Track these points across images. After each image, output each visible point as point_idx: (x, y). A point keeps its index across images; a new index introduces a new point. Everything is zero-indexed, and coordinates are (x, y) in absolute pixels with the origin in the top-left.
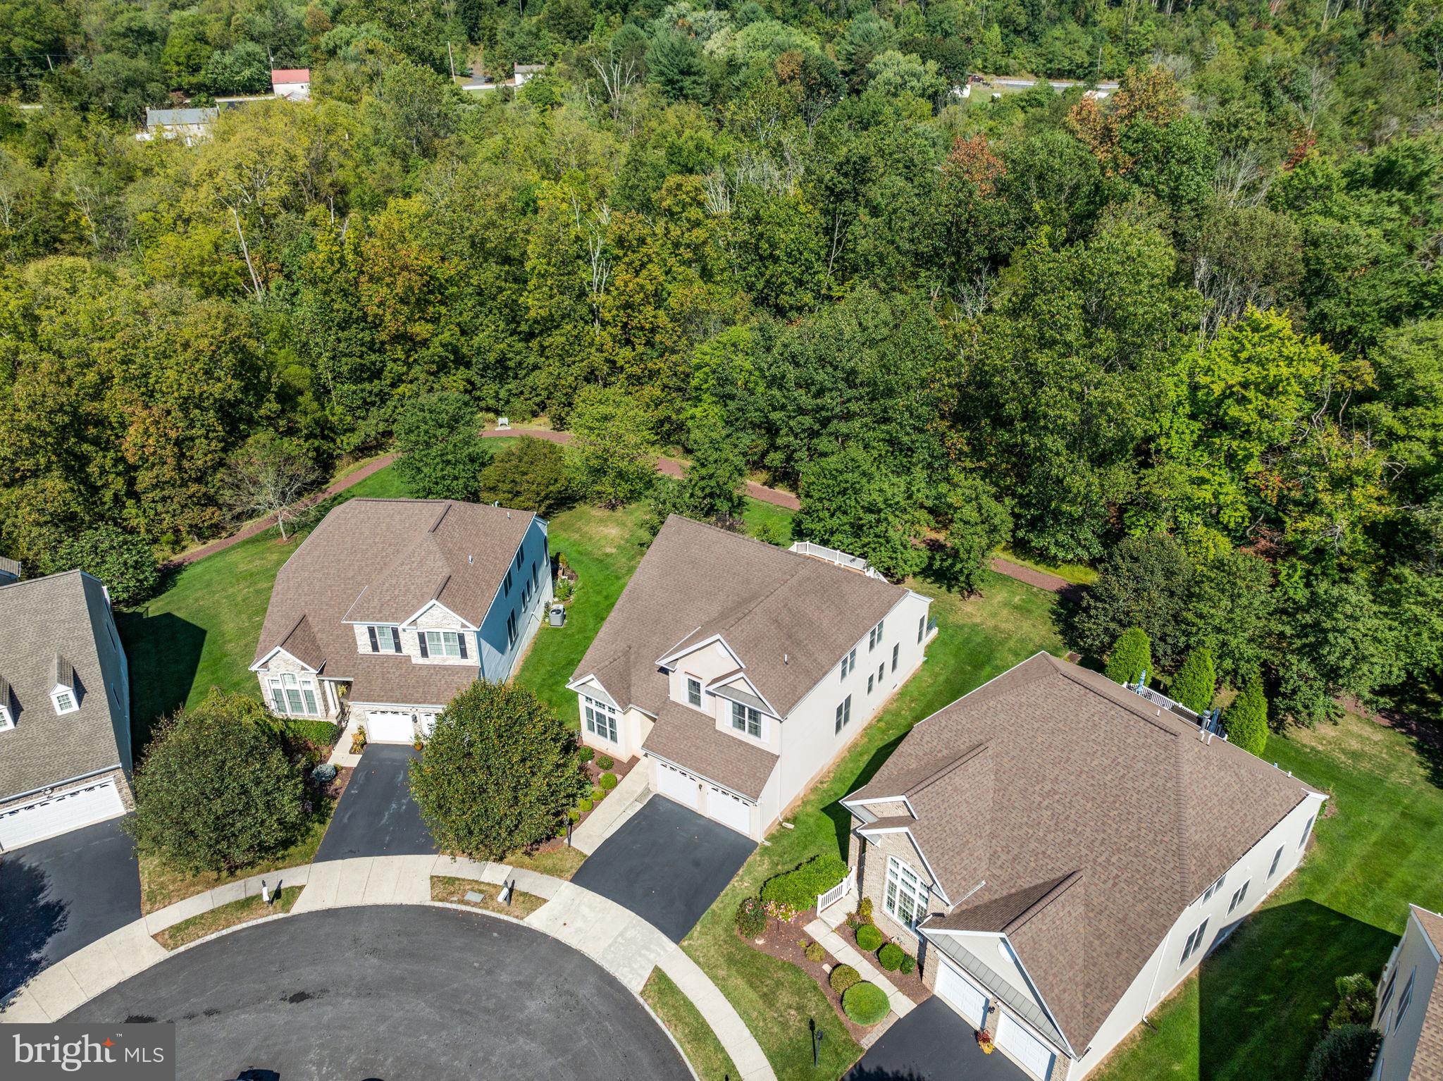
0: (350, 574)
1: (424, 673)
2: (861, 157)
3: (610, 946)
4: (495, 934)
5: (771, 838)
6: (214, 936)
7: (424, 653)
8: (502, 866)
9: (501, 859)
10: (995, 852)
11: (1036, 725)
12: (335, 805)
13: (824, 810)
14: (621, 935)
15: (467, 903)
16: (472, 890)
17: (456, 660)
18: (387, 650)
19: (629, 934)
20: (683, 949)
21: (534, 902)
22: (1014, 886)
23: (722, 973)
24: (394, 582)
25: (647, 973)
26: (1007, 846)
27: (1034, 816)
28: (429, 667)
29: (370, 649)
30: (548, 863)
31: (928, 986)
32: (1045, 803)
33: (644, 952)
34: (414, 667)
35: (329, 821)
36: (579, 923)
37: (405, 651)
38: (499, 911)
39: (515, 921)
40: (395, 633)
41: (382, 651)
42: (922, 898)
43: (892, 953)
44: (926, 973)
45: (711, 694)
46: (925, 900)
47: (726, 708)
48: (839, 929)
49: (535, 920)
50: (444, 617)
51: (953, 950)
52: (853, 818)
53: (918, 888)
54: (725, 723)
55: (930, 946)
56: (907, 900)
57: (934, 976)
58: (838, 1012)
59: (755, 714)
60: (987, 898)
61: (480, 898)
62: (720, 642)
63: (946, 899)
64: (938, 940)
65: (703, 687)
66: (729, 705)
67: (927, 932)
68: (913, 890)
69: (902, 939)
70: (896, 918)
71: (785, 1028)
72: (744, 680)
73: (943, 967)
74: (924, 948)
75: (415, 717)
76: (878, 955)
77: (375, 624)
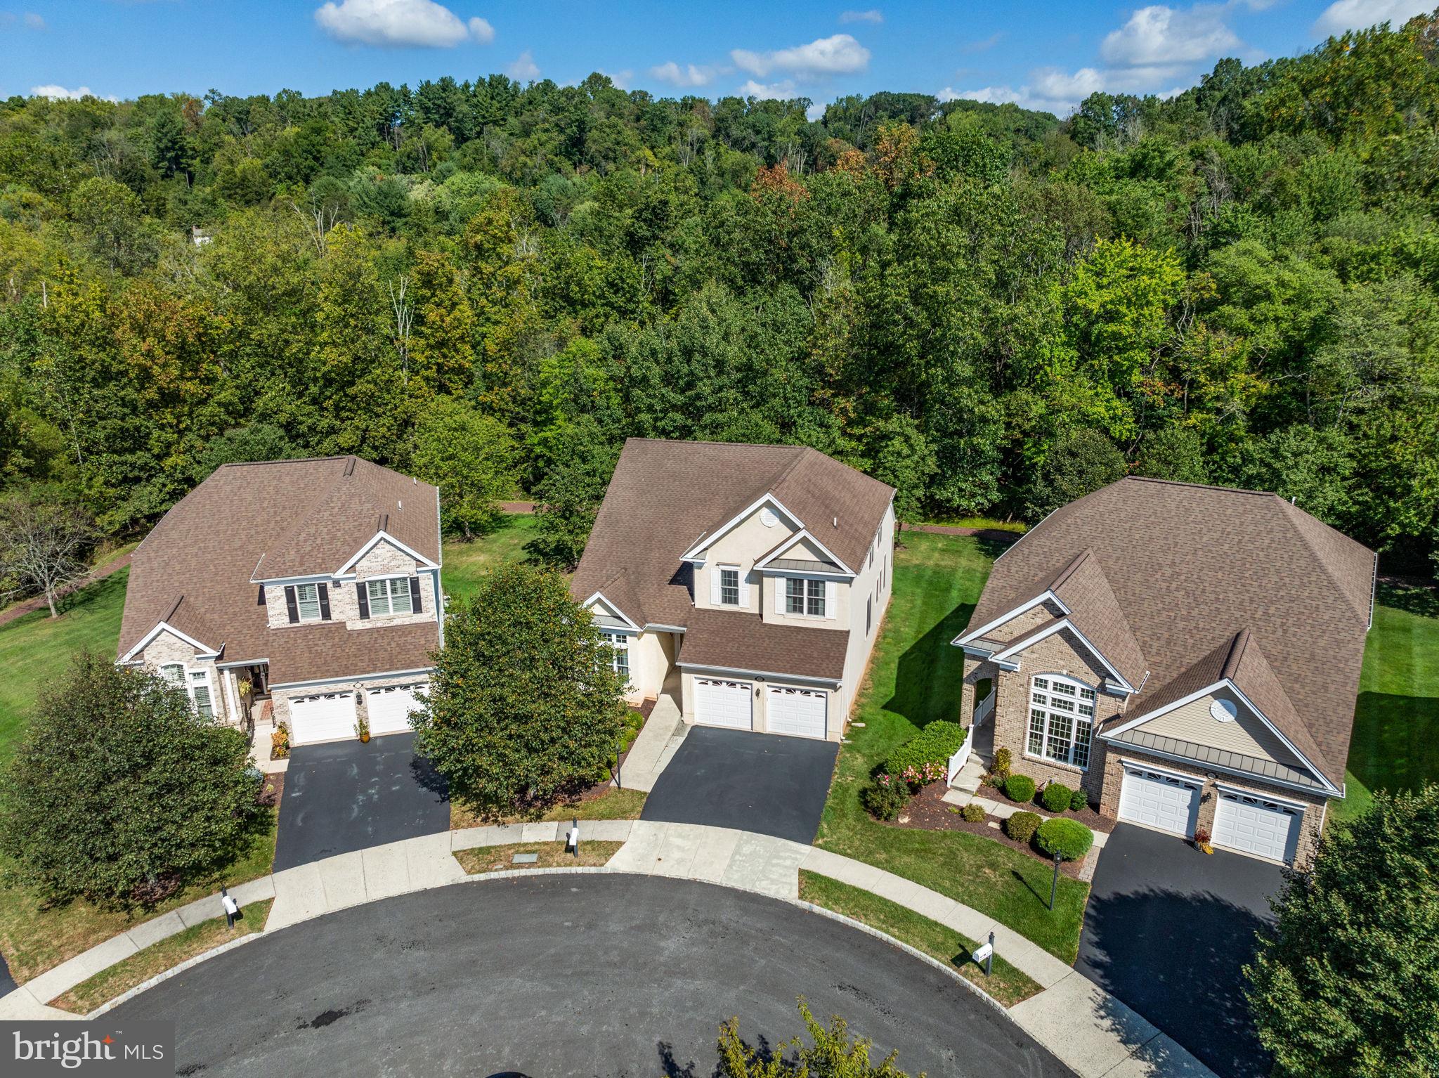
0: (237, 544)
1: (366, 639)
2: (660, 202)
3: (730, 866)
4: (574, 890)
5: (848, 736)
7: (364, 614)
8: (543, 825)
9: (539, 817)
10: (1145, 643)
11: (1127, 526)
12: (275, 811)
13: (885, 707)
14: (737, 852)
15: (520, 866)
16: (517, 852)
17: (406, 617)
18: (310, 618)
19: (746, 849)
20: (820, 847)
21: (610, 848)
22: (1182, 665)
23: (883, 856)
24: (313, 531)
25: (795, 879)
26: (1155, 634)
27: (1167, 600)
28: (370, 631)
29: (287, 619)
30: (602, 808)
31: (1108, 815)
32: (1174, 585)
33: (774, 861)
34: (350, 634)
35: (275, 831)
36: (677, 855)
37: (336, 616)
38: (566, 865)
39: (593, 870)
40: (323, 591)
41: (303, 621)
42: (1083, 709)
43: (1057, 789)
44: (1104, 799)
45: (756, 577)
46: (1090, 711)
47: (777, 589)
48: (980, 792)
49: (619, 863)
50: (393, 558)
51: (1149, 742)
52: (967, 662)
53: (1077, 700)
54: (777, 611)
55: (1111, 757)
56: (1061, 725)
57: (1116, 797)
58: (1035, 858)
59: (817, 585)
60: (1158, 685)
61: (533, 858)
62: (768, 504)
63: (1126, 688)
64: (1127, 738)
65: (743, 576)
66: (781, 584)
67: (1110, 734)
68: (1069, 706)
69: (1055, 780)
70: (1044, 758)
71: (990, 886)
72: (805, 541)
73: (1128, 781)
74: (1103, 763)
75: (359, 697)
76: (1040, 800)
77: (295, 580)
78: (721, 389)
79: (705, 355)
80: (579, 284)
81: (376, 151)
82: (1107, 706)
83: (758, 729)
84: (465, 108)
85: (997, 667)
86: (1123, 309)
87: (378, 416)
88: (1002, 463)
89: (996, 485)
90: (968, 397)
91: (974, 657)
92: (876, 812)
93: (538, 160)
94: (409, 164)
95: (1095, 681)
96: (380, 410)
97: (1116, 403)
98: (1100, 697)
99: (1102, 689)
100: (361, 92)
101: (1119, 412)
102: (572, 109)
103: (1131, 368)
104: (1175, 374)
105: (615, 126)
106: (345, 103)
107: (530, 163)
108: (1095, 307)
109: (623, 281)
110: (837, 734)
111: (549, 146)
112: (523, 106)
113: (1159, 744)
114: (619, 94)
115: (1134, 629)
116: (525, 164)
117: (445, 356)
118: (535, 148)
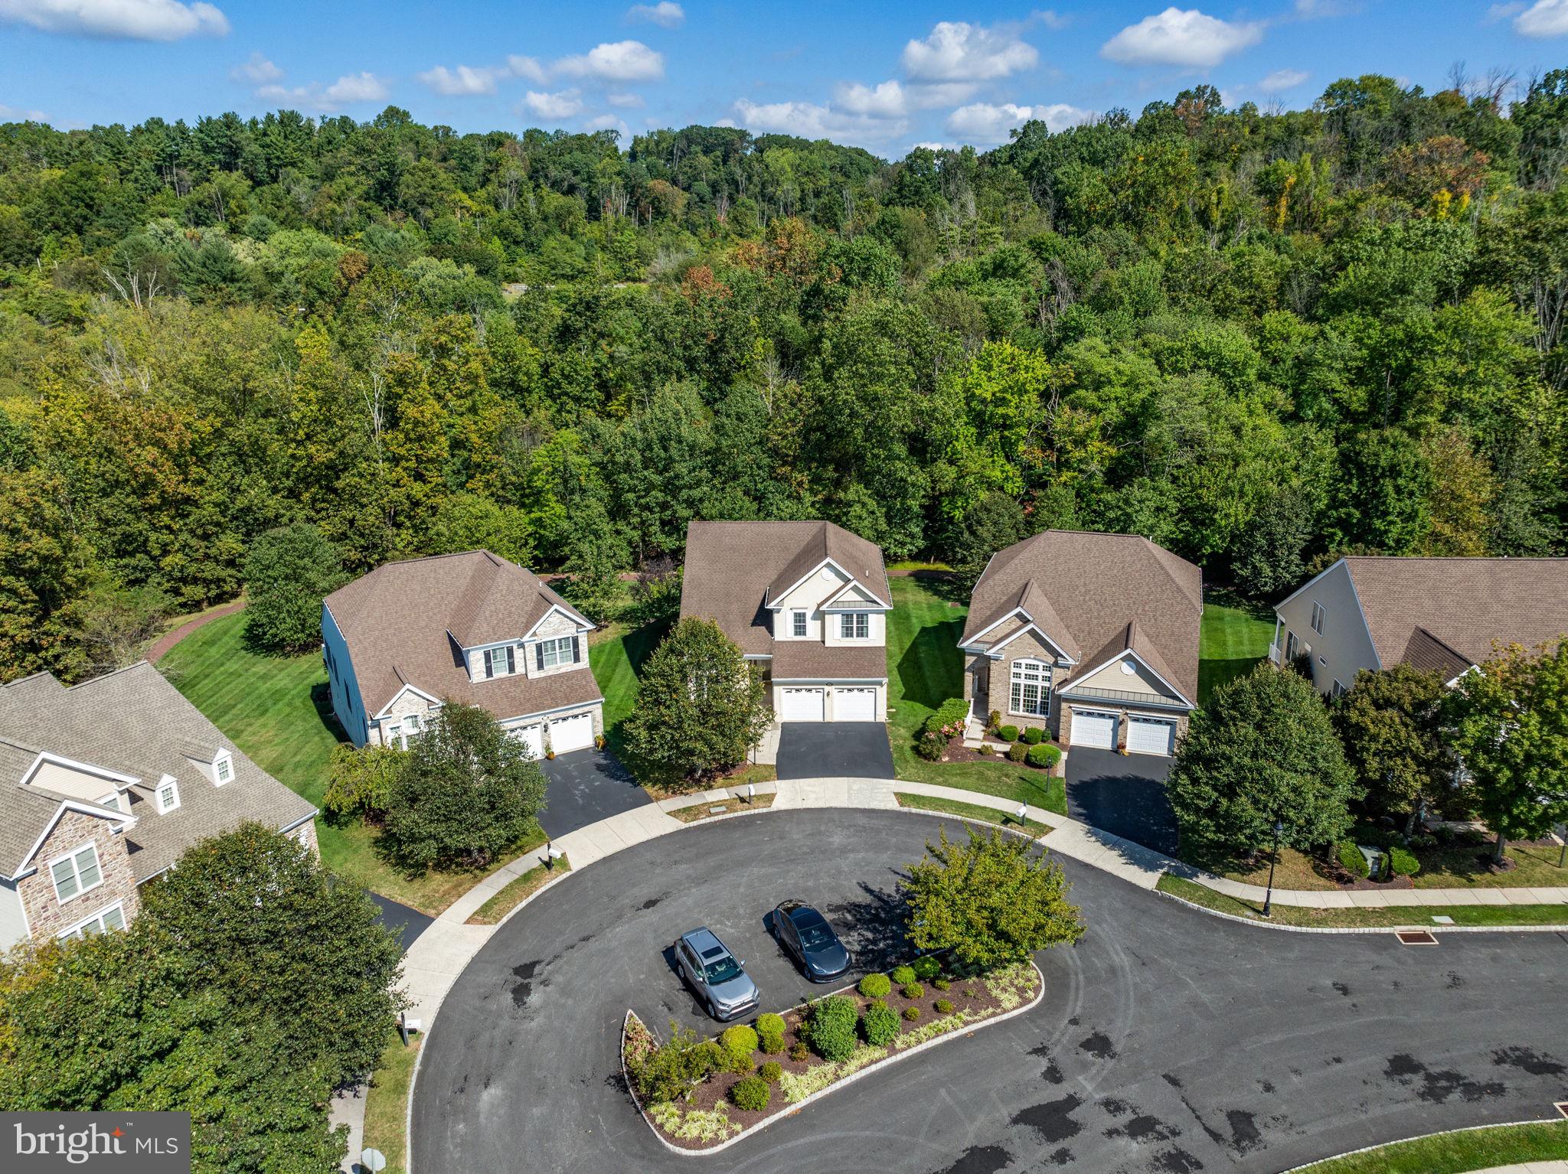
1: (544, 684)
3: (850, 797)
4: (760, 822)
5: (889, 718)
6: (524, 903)
7: (540, 666)
8: (716, 790)
9: (711, 787)
10: (1075, 633)
11: (1053, 562)
13: (904, 700)
14: (850, 789)
15: (717, 814)
16: (710, 807)
17: (569, 666)
18: (501, 672)
19: (855, 787)
20: (902, 780)
21: (769, 797)
25: (893, 797)
26: (1080, 629)
27: (1085, 607)
28: (545, 679)
29: (485, 675)
30: (750, 776)
31: (1065, 742)
32: (1087, 598)
33: (877, 791)
34: (531, 682)
36: (813, 796)
37: (519, 669)
38: (747, 810)
39: (765, 810)
40: (511, 652)
41: (496, 675)
42: (1045, 679)
43: (1033, 731)
44: (1062, 732)
45: (820, 615)
46: (1048, 679)
47: (835, 623)
48: (984, 739)
49: (779, 804)
50: (561, 623)
51: (1087, 692)
52: (967, 658)
53: (1041, 673)
54: (835, 637)
55: (1064, 705)
56: (1031, 690)
57: (1069, 730)
58: (1029, 769)
59: (862, 617)
60: (1087, 659)
61: (723, 809)
62: (828, 565)
63: (1071, 662)
64: (1074, 692)
65: (809, 615)
66: (838, 618)
67: (1063, 691)
68: (1036, 677)
69: (1029, 726)
70: (1021, 713)
71: (1010, 786)
72: (855, 589)
73: (1075, 718)
74: (1059, 710)
75: (546, 726)
76: (1024, 739)
77: (490, 646)
79: (680, 442)
80: (526, 374)
81: (158, 197)
82: (1059, 674)
83: (828, 719)
84: (255, 148)
85: (989, 658)
86: (1009, 397)
88: (924, 517)
89: (921, 535)
90: (901, 469)
91: (972, 654)
92: (928, 757)
93: (347, 206)
94: (202, 212)
95: (1051, 660)
96: (364, 500)
97: (1008, 467)
98: (1055, 669)
99: (1056, 664)
100: (129, 128)
101: (1010, 474)
102: (379, 151)
103: (1017, 441)
104: (1049, 443)
105: (429, 170)
106: (110, 140)
107: (339, 210)
108: (989, 396)
110: (882, 717)
111: (359, 191)
112: (320, 146)
113: (1093, 693)
114: (421, 130)
115: (1068, 627)
116: (333, 212)
117: (423, 448)
118: (343, 193)
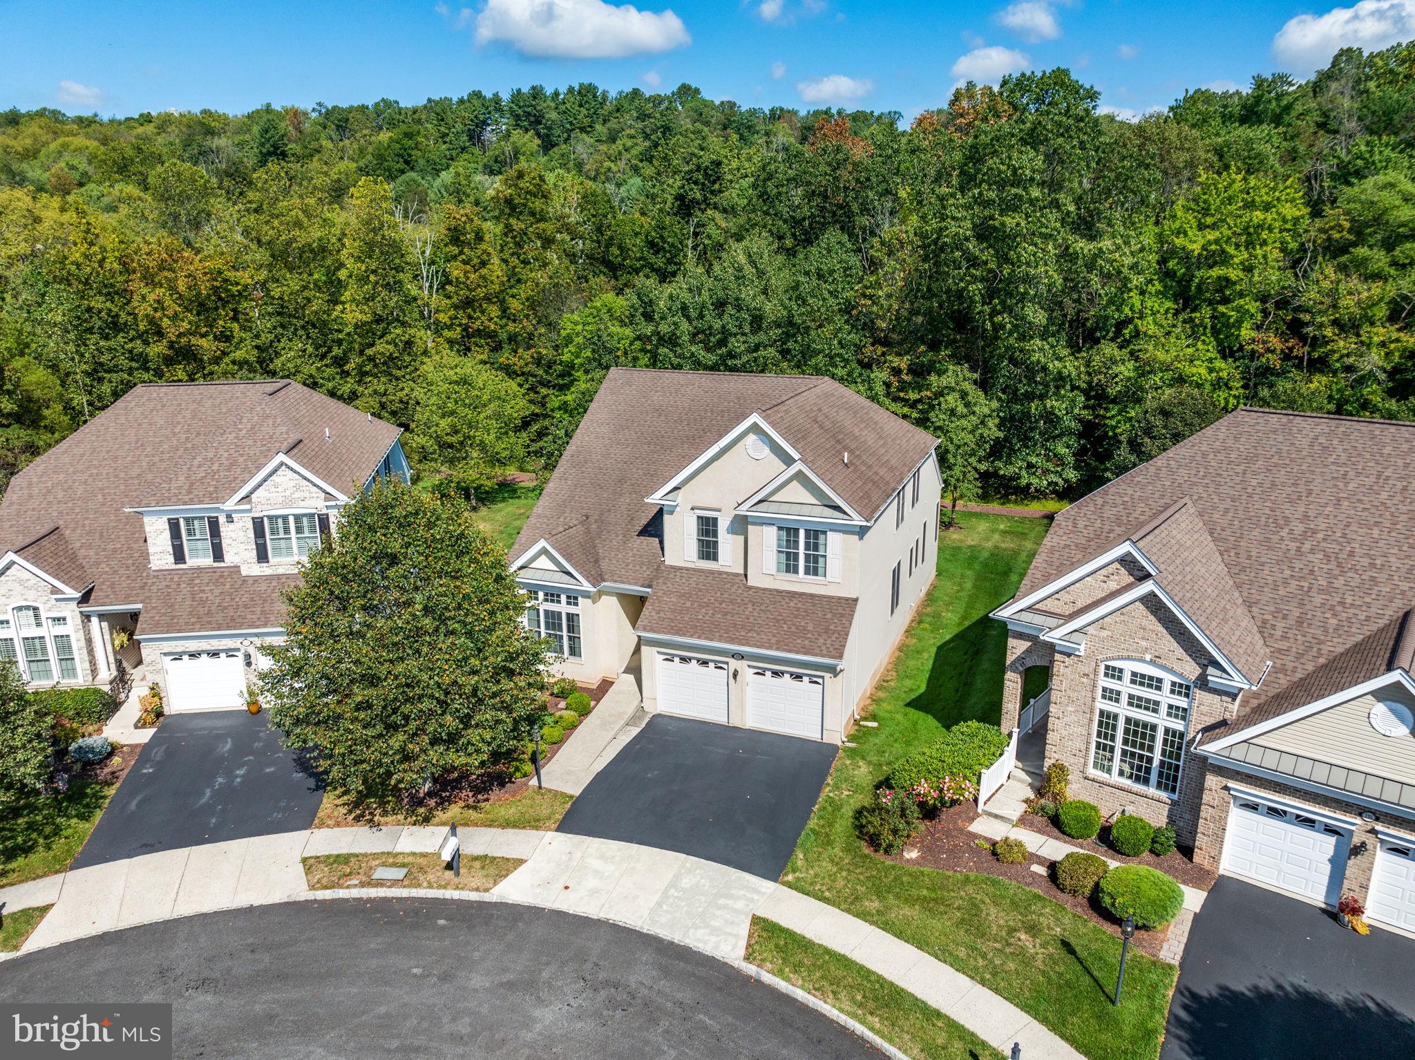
0: (135, 472)
1: (263, 587)
2: (713, 162)
3: (659, 904)
4: (442, 922)
5: (852, 738)
7: (262, 556)
8: (429, 829)
9: (427, 820)
10: (1264, 622)
11: (1240, 469)
12: (111, 791)
13: (908, 705)
14: (673, 884)
15: (380, 883)
16: (384, 865)
18: (199, 558)
19: (686, 882)
20: (789, 885)
21: (503, 867)
22: (1320, 655)
23: (873, 905)
24: (210, 455)
25: (744, 929)
26: (1278, 611)
27: (1298, 565)
28: (270, 578)
29: (171, 559)
30: (510, 812)
31: (1206, 864)
32: (1307, 546)
33: (722, 901)
34: (245, 580)
35: (98, 815)
36: (591, 883)
37: (230, 558)
38: (440, 887)
39: (474, 896)
40: (214, 526)
41: (191, 562)
42: (1173, 710)
43: (1133, 823)
44: (1201, 841)
45: (741, 525)
46: (1183, 714)
47: (766, 540)
48: (1023, 821)
49: (512, 890)
50: (297, 488)
51: (1270, 761)
52: (1012, 642)
53: (1165, 698)
54: (765, 570)
55: (1212, 781)
56: (1139, 733)
57: (1219, 839)
58: (1095, 922)
59: (815, 535)
60: (1284, 681)
61: (399, 873)
62: (755, 428)
63: (1238, 682)
64: (1238, 753)
65: (723, 525)
66: (771, 534)
67: (1212, 748)
68: (1154, 706)
69: (1130, 809)
70: (1115, 778)
71: (1025, 960)
72: (799, 476)
73: (1236, 817)
74: (1201, 789)
75: (248, 657)
76: (1107, 837)
77: (181, 511)
78: (756, 349)
81: (465, 156)
82: (1207, 707)
83: (735, 722)
84: (553, 115)
85: (1051, 648)
86: (1231, 250)
87: (398, 379)
88: (1080, 436)
89: (1071, 459)
90: (1039, 351)
91: (1021, 636)
92: (874, 841)
93: (622, 164)
94: (496, 167)
95: (1191, 670)
96: (399, 373)
97: (1219, 364)
98: (1199, 694)
99: (1202, 683)
100: (455, 100)
101: (1224, 374)
102: (658, 115)
103: (1239, 322)
104: (1295, 327)
105: (700, 132)
106: (438, 111)
107: (614, 168)
108: (1196, 248)
109: (664, 241)
110: (837, 734)
111: (634, 152)
112: (610, 113)
113: (1287, 765)
114: (708, 104)
115: (1249, 604)
116: (609, 169)
117: (470, 317)
118: (620, 153)
